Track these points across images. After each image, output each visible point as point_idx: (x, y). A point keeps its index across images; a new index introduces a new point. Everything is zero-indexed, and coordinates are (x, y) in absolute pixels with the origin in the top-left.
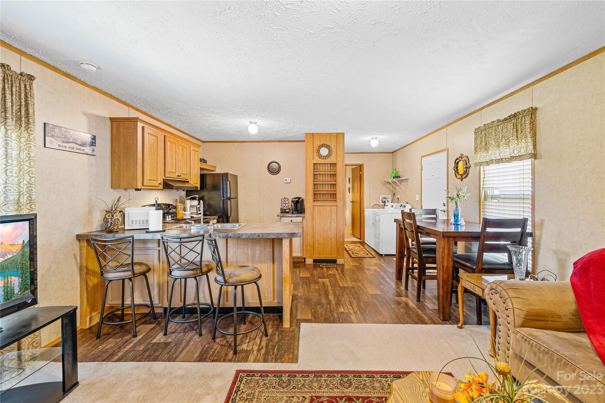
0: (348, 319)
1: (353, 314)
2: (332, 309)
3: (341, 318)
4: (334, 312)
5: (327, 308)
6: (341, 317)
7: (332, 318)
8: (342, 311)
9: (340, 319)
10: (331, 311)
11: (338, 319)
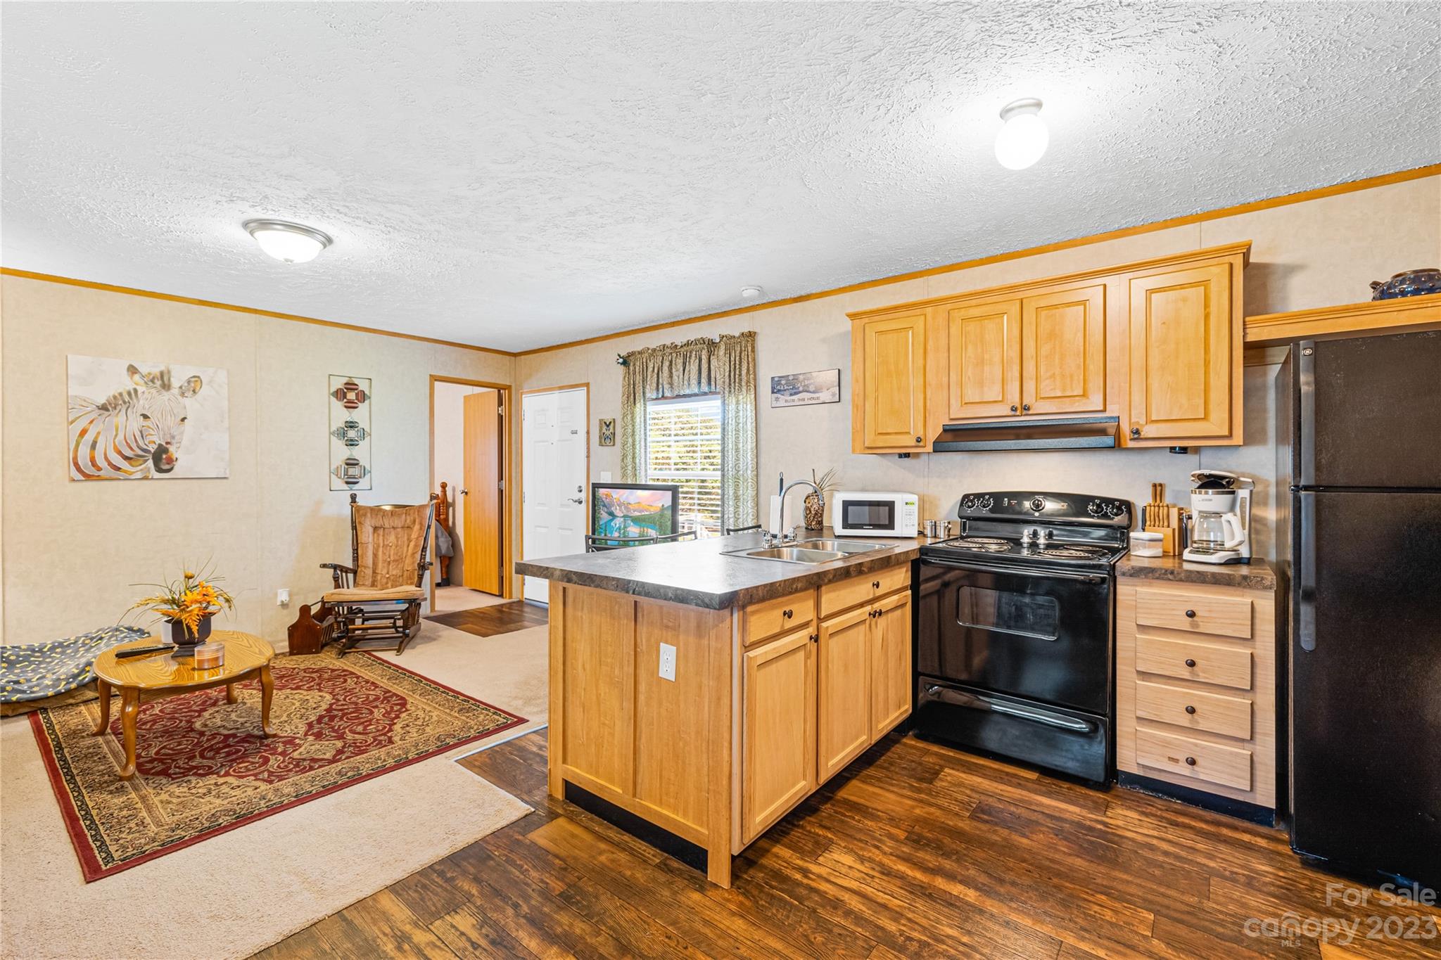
0: (415, 895)
1: (408, 928)
2: (498, 901)
3: (441, 886)
4: (481, 893)
5: (526, 898)
6: (446, 890)
7: (472, 870)
8: (457, 917)
9: (439, 880)
10: (497, 893)
11: (449, 875)
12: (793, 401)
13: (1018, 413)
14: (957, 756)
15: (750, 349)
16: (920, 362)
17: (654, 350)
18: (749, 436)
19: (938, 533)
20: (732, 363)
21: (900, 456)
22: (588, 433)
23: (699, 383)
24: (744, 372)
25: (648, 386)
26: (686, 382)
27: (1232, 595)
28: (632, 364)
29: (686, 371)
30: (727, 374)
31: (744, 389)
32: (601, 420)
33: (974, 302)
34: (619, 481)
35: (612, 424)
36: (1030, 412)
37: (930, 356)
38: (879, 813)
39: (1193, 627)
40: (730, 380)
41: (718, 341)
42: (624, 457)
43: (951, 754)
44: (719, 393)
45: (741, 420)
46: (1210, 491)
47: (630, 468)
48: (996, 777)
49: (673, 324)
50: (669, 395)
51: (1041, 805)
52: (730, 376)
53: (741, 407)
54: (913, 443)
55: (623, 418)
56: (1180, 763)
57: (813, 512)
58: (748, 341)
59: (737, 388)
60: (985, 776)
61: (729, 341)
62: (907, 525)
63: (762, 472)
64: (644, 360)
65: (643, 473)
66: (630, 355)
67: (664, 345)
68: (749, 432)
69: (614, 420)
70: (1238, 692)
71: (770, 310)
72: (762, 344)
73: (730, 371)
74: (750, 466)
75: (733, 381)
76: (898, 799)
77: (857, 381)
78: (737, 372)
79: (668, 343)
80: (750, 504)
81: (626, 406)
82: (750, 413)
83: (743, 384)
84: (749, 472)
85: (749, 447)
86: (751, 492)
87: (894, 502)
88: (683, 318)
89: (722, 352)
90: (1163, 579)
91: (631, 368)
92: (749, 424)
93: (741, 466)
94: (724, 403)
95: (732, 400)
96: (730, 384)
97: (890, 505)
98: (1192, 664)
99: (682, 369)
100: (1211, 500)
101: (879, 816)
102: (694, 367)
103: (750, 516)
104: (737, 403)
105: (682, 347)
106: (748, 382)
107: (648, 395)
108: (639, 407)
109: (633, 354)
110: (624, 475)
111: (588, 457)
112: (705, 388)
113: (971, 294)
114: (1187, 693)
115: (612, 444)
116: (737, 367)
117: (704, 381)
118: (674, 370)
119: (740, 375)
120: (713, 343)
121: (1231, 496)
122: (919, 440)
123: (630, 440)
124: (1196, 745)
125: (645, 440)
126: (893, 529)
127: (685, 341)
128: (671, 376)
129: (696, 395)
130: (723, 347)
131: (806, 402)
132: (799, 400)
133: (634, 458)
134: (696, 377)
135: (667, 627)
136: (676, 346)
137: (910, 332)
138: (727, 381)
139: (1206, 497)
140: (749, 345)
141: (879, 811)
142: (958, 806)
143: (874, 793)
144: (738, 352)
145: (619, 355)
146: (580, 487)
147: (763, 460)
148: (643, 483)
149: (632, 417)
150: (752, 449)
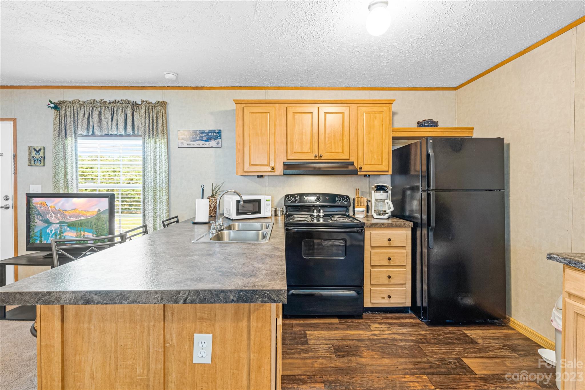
12: (193, 145)
13: (317, 158)
14: (305, 322)
15: (164, 112)
16: (273, 130)
17: (85, 102)
18: (164, 163)
19: (278, 213)
20: (151, 119)
21: (258, 176)
22: (15, 156)
23: (125, 128)
24: (160, 125)
25: (79, 126)
26: (114, 127)
27: (400, 231)
28: (63, 109)
29: (114, 120)
30: (147, 125)
31: (160, 135)
32: (29, 148)
33: (298, 105)
34: (51, 192)
35: (42, 150)
36: (322, 158)
37: (278, 128)
38: (302, 377)
39: (389, 245)
40: (149, 129)
41: (140, 103)
42: (56, 174)
43: (302, 322)
44: (140, 136)
45: (158, 153)
46: (381, 191)
47: (62, 182)
48: (326, 328)
49: (101, 88)
50: (99, 134)
51: (351, 336)
52: (149, 127)
53: (158, 146)
54: (270, 169)
55: (55, 147)
56: (385, 298)
57: (212, 207)
58: (162, 107)
59: (155, 134)
60: (322, 329)
61: (148, 105)
62: (266, 211)
63: (172, 185)
64: (75, 108)
65: (74, 185)
66: (60, 103)
67: (94, 100)
68: (163, 161)
69: (44, 148)
70: (402, 267)
71: (177, 91)
72: (171, 110)
73: (149, 123)
74: (164, 181)
75: (151, 129)
76: (303, 362)
77: (239, 136)
78: (155, 124)
79: (98, 99)
80: (165, 204)
81: (57, 138)
82: (164, 150)
83: (160, 132)
84: (164, 185)
85: (164, 170)
86: (165, 197)
87: (261, 200)
88: (110, 85)
89: (143, 111)
90: (380, 227)
91: (63, 112)
92: (163, 156)
93: (158, 181)
94: (144, 142)
95: (151, 142)
96: (149, 132)
97: (259, 202)
98: (390, 259)
99: (110, 118)
100: (383, 195)
101: (303, 379)
102: (121, 118)
103: (165, 211)
104: (155, 143)
105: (110, 103)
106: (163, 131)
107: (80, 132)
108: (70, 141)
109: (64, 102)
110: (56, 187)
111: (15, 173)
112: (129, 131)
113: (297, 101)
114: (387, 271)
115: (42, 164)
116: (155, 121)
117: (129, 127)
118: (103, 118)
119: (157, 126)
120: (136, 104)
121: (387, 193)
122: (273, 169)
123: (62, 163)
124: (390, 290)
125: (76, 163)
126: (261, 213)
127: (112, 100)
128: (100, 121)
129: (121, 136)
130: (143, 108)
131: (201, 146)
132: (197, 144)
133: (66, 175)
134: (123, 123)
135: (202, 319)
136: (105, 102)
137: (269, 114)
138: (147, 129)
139: (380, 194)
140: (163, 109)
141: (301, 375)
142: (327, 352)
143: (290, 363)
144: (155, 112)
145: (50, 101)
146: (6, 196)
147: (172, 177)
148: (75, 192)
149: (64, 146)
150: (165, 171)
